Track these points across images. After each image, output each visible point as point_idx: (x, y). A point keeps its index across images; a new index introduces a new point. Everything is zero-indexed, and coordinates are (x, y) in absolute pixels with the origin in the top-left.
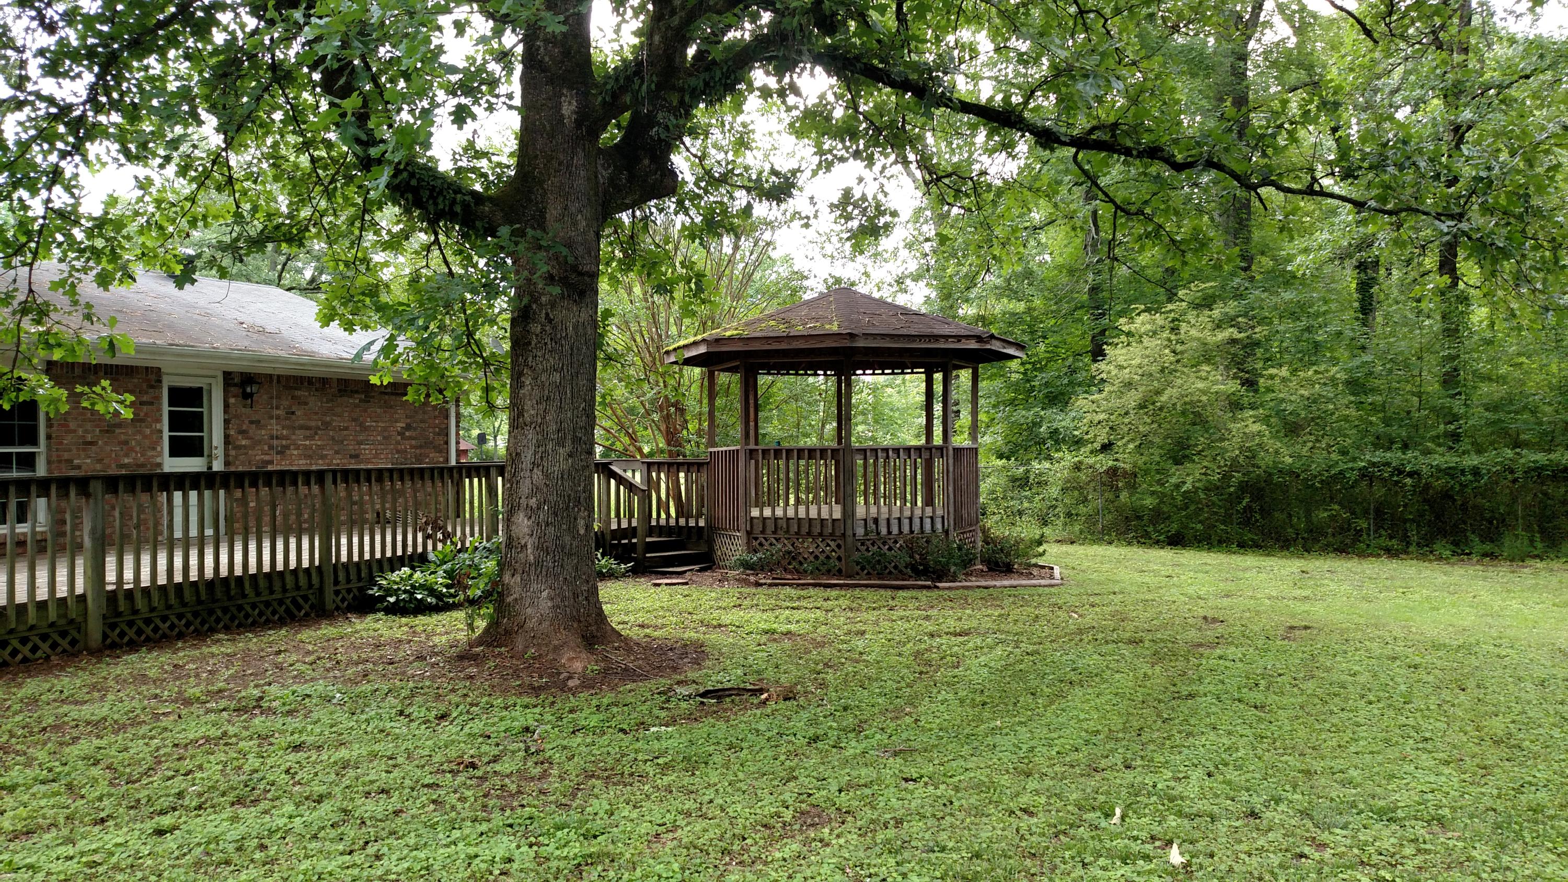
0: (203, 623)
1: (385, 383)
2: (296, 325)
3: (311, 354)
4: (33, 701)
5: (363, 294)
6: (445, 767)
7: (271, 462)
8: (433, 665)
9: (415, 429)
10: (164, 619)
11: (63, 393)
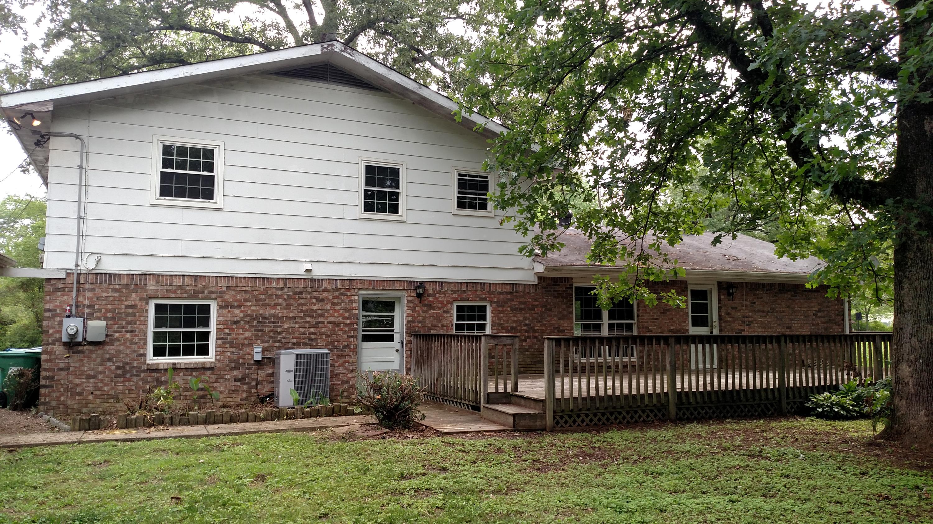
0: (721, 413)
1: (814, 287)
2: (754, 254)
3: (764, 271)
4: (654, 440)
5: (802, 239)
6: (871, 497)
7: (743, 330)
8: (853, 447)
9: (823, 312)
10: (703, 409)
11: (654, 296)
